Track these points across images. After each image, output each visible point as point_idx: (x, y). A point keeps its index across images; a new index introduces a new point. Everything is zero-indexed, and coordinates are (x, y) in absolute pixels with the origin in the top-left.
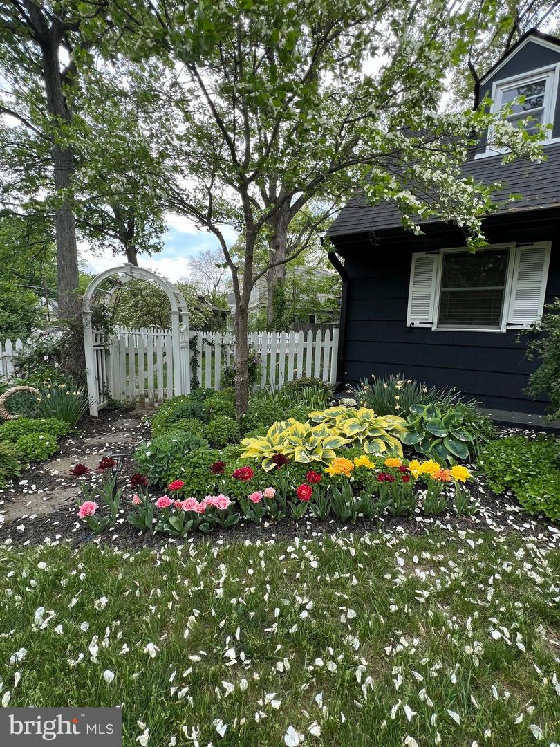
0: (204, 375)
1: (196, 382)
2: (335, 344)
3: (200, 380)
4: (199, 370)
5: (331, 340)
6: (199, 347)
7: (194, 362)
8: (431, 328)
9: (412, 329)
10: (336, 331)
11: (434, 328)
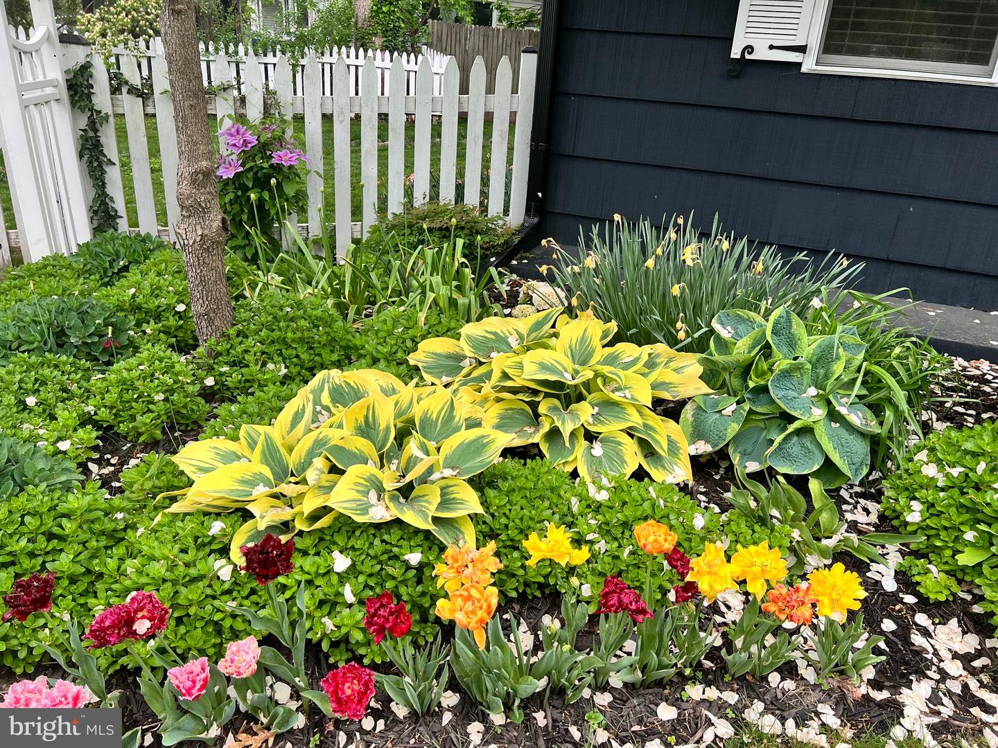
0: (129, 188)
1: (106, 211)
2: (525, 103)
3: (120, 205)
4: (113, 175)
5: (515, 90)
6: (102, 99)
7: (91, 150)
8: (800, 64)
9: (747, 67)
10: (529, 63)
11: (809, 64)
